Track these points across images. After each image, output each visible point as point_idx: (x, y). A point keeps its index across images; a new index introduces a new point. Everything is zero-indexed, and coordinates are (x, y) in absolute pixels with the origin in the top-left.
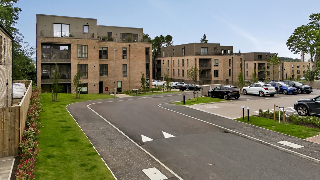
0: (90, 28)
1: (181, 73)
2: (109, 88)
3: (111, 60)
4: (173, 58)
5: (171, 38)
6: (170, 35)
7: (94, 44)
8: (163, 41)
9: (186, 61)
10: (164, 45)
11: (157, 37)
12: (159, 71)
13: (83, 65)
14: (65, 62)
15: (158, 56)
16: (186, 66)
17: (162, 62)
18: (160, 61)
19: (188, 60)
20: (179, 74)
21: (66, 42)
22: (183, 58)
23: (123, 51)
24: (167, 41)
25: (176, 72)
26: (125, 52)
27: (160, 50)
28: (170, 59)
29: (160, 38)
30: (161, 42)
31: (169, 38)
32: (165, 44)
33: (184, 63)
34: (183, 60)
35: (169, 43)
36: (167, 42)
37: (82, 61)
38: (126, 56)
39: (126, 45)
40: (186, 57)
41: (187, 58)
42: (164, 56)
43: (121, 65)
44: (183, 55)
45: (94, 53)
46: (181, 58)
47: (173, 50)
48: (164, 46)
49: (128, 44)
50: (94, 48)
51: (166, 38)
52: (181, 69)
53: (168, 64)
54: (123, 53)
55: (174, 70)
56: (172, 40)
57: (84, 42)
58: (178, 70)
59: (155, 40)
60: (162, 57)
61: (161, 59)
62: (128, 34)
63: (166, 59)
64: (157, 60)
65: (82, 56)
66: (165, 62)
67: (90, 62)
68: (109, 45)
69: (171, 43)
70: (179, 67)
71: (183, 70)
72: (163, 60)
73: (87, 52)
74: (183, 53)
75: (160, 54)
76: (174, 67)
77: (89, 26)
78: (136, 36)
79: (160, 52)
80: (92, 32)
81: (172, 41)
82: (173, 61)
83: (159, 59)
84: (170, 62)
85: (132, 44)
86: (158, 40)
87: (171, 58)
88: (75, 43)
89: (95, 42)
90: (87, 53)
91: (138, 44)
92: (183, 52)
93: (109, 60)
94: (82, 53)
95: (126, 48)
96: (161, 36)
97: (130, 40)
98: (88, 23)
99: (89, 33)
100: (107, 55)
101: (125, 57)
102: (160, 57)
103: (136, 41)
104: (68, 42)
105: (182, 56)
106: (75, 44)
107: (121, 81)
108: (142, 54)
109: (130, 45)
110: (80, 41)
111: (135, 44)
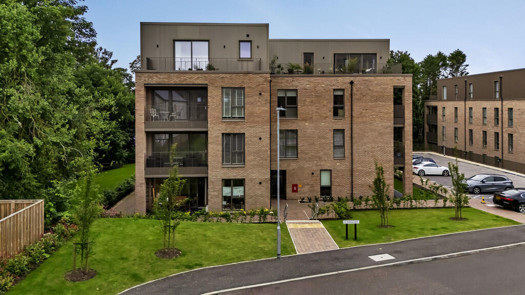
0: (255, 46)
1: (491, 139)
2: (300, 186)
3: (305, 120)
4: (470, 104)
5: (464, 57)
6: (460, 52)
7: (260, 85)
8: (443, 65)
9: (506, 113)
10: (445, 73)
11: (430, 57)
12: (434, 130)
13: (235, 134)
14: (194, 127)
15: (431, 97)
16: (506, 125)
17: (440, 112)
18: (435, 109)
19: (511, 110)
20: (485, 142)
21: (196, 82)
22: (498, 104)
23: (335, 96)
24: (454, 65)
25: (478, 136)
26: (338, 101)
27: (435, 82)
28: (460, 104)
29: (436, 58)
30: (440, 67)
31: (458, 58)
32: (449, 69)
33: (500, 116)
34: (497, 109)
35: (458, 67)
36: (452, 66)
37: (233, 126)
38: (342, 108)
39: (342, 81)
40: (505, 103)
41: (507, 104)
42: (445, 98)
43: (330, 130)
44: (497, 97)
45: (259, 106)
46: (490, 105)
47: (468, 85)
48: (446, 75)
49: (348, 79)
50: (260, 94)
51: (450, 58)
52: (491, 130)
53: (456, 116)
54: (335, 103)
55: (471, 131)
56: (464, 61)
57: (237, 82)
58: (481, 133)
59: (424, 62)
60: (441, 100)
61: (439, 105)
62: (351, 54)
63: (450, 106)
64: (428, 107)
65: (231, 115)
66: (447, 112)
67: (251, 127)
68: (302, 83)
69: (461, 68)
70: (484, 124)
71: (497, 134)
72: (444, 108)
73: (244, 104)
74: (496, 92)
75: (435, 93)
76: (471, 123)
77: (250, 41)
78: (370, 57)
79: (436, 87)
80: (257, 56)
81: (465, 63)
82: (468, 111)
83: (433, 103)
84: (461, 112)
85: (357, 79)
86: (432, 63)
87: (463, 103)
88: (216, 85)
89: (261, 80)
90: (244, 107)
91: (372, 78)
92: (497, 90)
93: (301, 121)
94: (233, 108)
95: (343, 90)
96: (440, 54)
97: (353, 70)
98: (248, 36)
99: (250, 59)
100: (297, 107)
101: (340, 111)
102: (436, 99)
103: (369, 72)
104: (200, 82)
105: (493, 99)
106: (217, 87)
107: (331, 170)
108: (383, 103)
109: (352, 83)
110: (227, 78)
111: (367, 78)
